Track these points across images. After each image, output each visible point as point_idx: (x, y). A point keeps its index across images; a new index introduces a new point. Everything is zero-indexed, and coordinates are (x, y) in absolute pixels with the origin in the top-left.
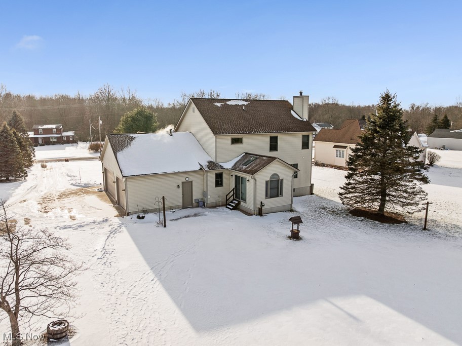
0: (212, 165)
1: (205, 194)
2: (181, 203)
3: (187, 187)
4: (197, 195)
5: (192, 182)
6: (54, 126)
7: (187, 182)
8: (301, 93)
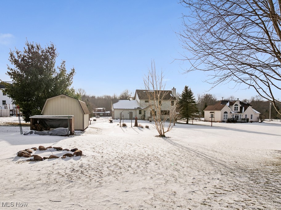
0: (138, 108)
1: (136, 116)
2: (129, 118)
3: (131, 114)
4: (134, 116)
5: (132, 112)
6: (102, 109)
7: (131, 112)
8: (174, 88)
